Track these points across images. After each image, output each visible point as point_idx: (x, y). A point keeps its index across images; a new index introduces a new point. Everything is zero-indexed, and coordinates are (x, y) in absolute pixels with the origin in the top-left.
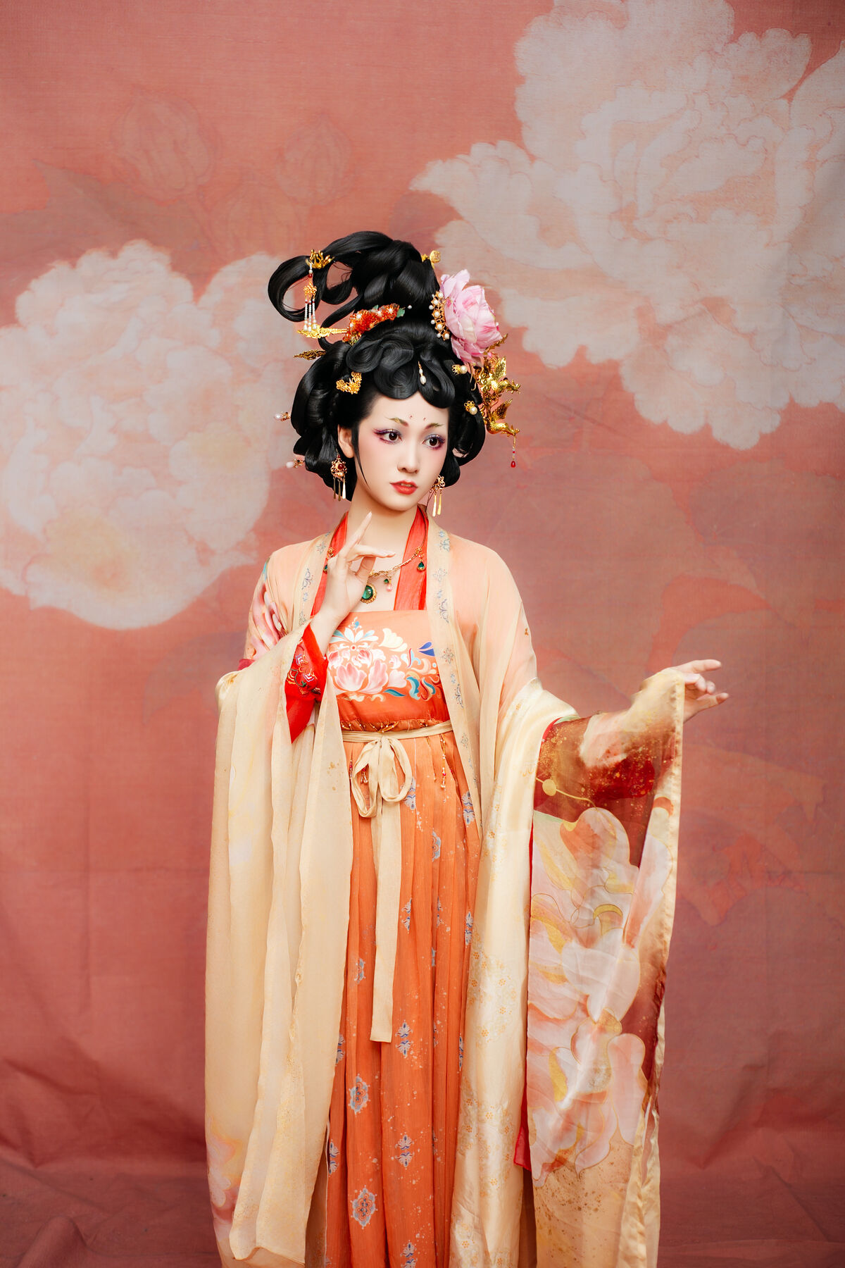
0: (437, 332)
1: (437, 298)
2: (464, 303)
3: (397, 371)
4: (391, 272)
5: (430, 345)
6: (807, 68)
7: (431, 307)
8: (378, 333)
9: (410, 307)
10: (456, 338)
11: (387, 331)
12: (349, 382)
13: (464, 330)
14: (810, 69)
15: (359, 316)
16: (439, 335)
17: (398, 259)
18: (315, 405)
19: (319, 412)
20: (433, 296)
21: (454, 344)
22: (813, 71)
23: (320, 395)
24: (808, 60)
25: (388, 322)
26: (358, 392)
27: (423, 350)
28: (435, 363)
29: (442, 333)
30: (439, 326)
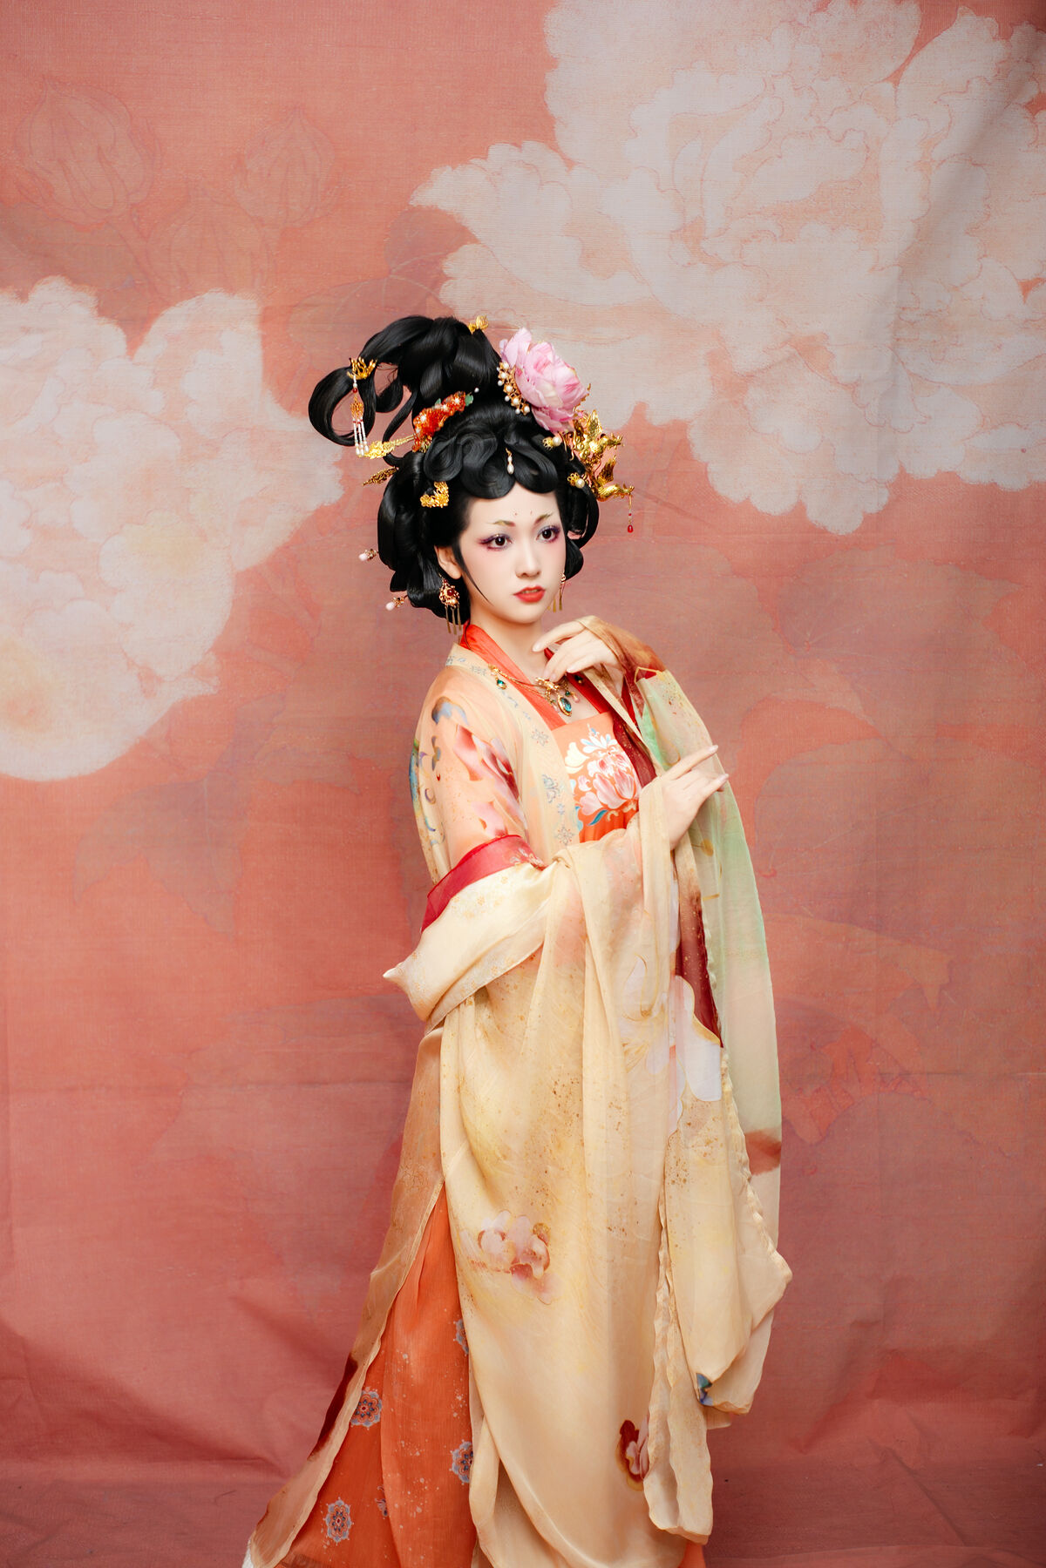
0: (515, 408)
1: (503, 370)
2: (536, 365)
4: (443, 357)
6: (916, 42)
7: (500, 383)
8: (449, 430)
9: (477, 391)
10: (537, 408)
12: (434, 495)
13: (545, 398)
14: (920, 44)
15: (423, 416)
16: (518, 411)
17: (448, 340)
20: (498, 368)
21: (537, 415)
22: (924, 46)
24: (916, 33)
25: (457, 414)
26: (448, 503)
28: (525, 444)
29: (521, 408)
30: (516, 401)
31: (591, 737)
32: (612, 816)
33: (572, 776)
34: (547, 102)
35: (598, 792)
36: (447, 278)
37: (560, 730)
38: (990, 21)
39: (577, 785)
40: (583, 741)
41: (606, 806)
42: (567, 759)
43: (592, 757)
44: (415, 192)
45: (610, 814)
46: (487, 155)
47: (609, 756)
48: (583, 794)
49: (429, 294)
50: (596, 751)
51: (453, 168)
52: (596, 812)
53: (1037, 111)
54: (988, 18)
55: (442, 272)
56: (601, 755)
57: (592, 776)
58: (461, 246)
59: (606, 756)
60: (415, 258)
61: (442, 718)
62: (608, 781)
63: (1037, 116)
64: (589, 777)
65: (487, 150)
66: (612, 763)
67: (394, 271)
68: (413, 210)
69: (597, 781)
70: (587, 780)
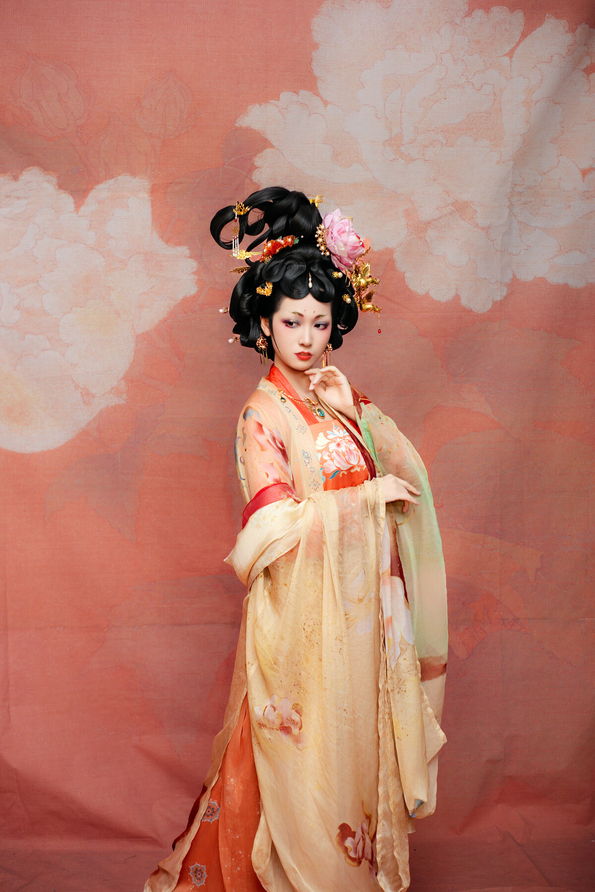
0: (321, 251)
1: (320, 229)
2: (338, 231)
3: (295, 280)
4: (289, 213)
5: (317, 261)
6: (522, 34)
7: (316, 236)
8: (282, 255)
9: (302, 237)
10: (334, 255)
11: (288, 253)
12: (264, 288)
13: (338, 250)
14: (524, 35)
15: (269, 244)
16: (322, 253)
17: (294, 205)
18: (244, 305)
19: (247, 308)
20: (317, 228)
21: (333, 259)
22: (527, 36)
23: (247, 297)
24: (522, 29)
25: (288, 247)
26: (271, 294)
27: (313, 265)
28: (321, 272)
29: (324, 252)
30: (322, 248)
31: (334, 431)
32: (343, 474)
33: (319, 451)
34: (313, 68)
35: (334, 460)
36: (256, 168)
37: (314, 426)
38: (564, 22)
39: (322, 456)
40: (328, 432)
41: (339, 468)
42: (317, 441)
43: (332, 441)
44: (238, 119)
45: (341, 473)
46: (279, 98)
47: (344, 441)
48: (326, 461)
49: (247, 177)
50: (336, 438)
51: (260, 105)
52: (334, 471)
53: (590, 73)
54: (563, 21)
55: (254, 164)
56: (339, 440)
57: (331, 451)
58: (264, 149)
59: (342, 441)
60: (239, 157)
61: (248, 418)
62: (341, 455)
63: (590, 76)
64: (329, 452)
65: (279, 96)
66: (345, 444)
67: (226, 163)
68: (237, 129)
69: (334, 454)
70: (328, 454)
